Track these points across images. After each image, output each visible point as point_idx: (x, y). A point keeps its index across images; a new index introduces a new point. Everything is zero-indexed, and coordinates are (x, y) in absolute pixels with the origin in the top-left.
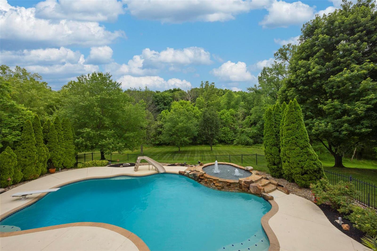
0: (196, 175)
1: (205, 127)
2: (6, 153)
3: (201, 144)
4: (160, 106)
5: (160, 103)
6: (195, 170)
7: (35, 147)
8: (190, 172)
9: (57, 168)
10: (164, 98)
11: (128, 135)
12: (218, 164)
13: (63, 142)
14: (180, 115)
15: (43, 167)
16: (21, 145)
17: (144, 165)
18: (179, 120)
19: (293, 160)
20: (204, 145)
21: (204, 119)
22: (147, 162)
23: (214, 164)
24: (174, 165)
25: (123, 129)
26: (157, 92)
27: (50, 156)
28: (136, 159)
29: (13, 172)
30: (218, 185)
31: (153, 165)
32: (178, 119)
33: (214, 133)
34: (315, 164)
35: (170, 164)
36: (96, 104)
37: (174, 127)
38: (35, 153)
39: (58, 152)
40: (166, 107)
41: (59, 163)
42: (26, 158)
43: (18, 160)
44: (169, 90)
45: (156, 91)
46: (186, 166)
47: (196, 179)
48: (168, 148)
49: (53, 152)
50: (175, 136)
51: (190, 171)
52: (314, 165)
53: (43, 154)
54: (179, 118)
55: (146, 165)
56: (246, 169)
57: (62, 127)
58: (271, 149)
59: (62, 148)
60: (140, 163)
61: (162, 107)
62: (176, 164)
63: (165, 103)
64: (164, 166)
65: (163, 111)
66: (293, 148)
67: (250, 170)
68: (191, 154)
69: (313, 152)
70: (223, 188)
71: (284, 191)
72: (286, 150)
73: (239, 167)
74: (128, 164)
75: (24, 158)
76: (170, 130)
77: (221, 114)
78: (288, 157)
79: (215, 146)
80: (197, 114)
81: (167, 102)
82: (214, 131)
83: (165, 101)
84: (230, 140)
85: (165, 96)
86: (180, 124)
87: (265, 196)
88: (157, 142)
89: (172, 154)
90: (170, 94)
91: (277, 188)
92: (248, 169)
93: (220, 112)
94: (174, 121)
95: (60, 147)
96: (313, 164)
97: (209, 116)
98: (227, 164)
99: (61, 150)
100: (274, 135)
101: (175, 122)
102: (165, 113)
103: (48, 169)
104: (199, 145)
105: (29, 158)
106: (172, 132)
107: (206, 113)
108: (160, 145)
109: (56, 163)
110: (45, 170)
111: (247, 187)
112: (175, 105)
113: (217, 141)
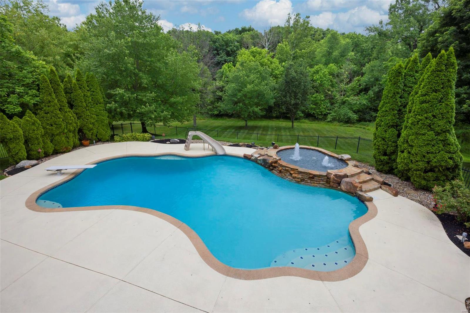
0: (268, 161)
1: (286, 93)
2: (28, 119)
3: (277, 118)
4: (221, 57)
5: (221, 51)
6: (267, 154)
7: (59, 112)
8: (259, 157)
9: (90, 140)
10: (227, 43)
11: (175, 100)
12: (300, 148)
13: (91, 107)
14: (250, 72)
15: (74, 139)
16: (43, 109)
17: (197, 143)
18: (248, 79)
19: (417, 151)
20: (282, 120)
21: (286, 80)
22: (202, 139)
23: (294, 148)
24: (237, 145)
25: (168, 90)
26: (217, 33)
27: (79, 124)
28: (187, 135)
29: (42, 142)
30: (297, 176)
31: (209, 144)
32: (246, 78)
33: (300, 103)
34: (451, 158)
35: (232, 144)
36: (127, 52)
37: (240, 91)
38: (61, 120)
39: (88, 120)
40: (230, 59)
41: (91, 133)
42: (52, 125)
43: (44, 128)
44: (234, 29)
45: (215, 31)
46: (254, 148)
47: (267, 166)
48: (230, 121)
49: (83, 119)
50: (241, 104)
51: (259, 155)
52: (449, 160)
53: (70, 122)
54: (248, 77)
55: (199, 143)
56: (340, 158)
57: (88, 86)
58: (386, 131)
59: (91, 115)
60: (192, 139)
61: (223, 58)
62: (241, 144)
63: (229, 52)
64: (223, 146)
65: (224, 66)
66: (423, 132)
67: (346, 160)
68: (263, 131)
69: (455, 140)
70: (303, 180)
71: (391, 192)
72: (410, 135)
73: (330, 154)
74: (176, 140)
75: (50, 126)
76: (235, 95)
77: (314, 73)
78: (410, 146)
79: (298, 122)
80: (276, 72)
81: (232, 51)
82: (299, 99)
83: (229, 49)
84: (322, 115)
85: (228, 40)
86: (249, 86)
87: (361, 196)
88: (216, 112)
89: (236, 130)
90: (237, 37)
91: (381, 186)
92: (343, 158)
93: (313, 69)
94: (240, 81)
95: (89, 114)
96: (449, 158)
97: (295, 74)
98: (313, 150)
99: (92, 117)
100: (396, 110)
101: (242, 83)
102: (228, 68)
103: (80, 140)
104: (274, 120)
105: (55, 125)
106: (237, 98)
107: (290, 69)
108: (220, 116)
109: (89, 134)
110: (77, 142)
111: (337, 182)
112: (244, 55)
113: (303, 115)
